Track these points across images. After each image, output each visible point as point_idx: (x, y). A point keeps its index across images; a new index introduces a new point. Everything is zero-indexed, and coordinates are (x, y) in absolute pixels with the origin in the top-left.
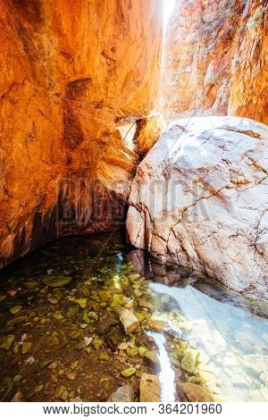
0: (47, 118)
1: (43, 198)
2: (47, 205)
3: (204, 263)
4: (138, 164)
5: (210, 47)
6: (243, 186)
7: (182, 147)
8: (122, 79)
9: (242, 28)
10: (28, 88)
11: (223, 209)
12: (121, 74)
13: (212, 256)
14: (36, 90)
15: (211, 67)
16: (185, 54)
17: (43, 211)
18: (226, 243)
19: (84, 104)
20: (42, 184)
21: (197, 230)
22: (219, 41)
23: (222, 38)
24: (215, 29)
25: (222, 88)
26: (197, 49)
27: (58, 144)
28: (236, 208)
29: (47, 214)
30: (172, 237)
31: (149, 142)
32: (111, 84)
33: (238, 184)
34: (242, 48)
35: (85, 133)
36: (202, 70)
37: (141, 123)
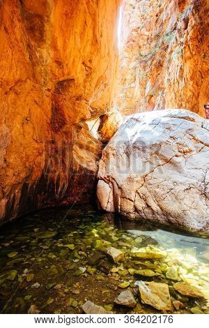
0: (40, 106)
1: (31, 170)
2: (33, 178)
3: (166, 214)
4: (102, 149)
5: (147, 71)
6: (188, 154)
7: (138, 132)
8: (95, 81)
9: (168, 58)
10: (29, 84)
11: (175, 172)
12: (95, 77)
13: (173, 207)
14: (33, 86)
15: (149, 84)
16: (130, 76)
17: (30, 183)
18: (182, 195)
19: (67, 97)
20: (31, 158)
21: (157, 190)
22: (153, 67)
23: (155, 65)
24: (150, 59)
25: (159, 98)
26: (138, 72)
27: (46, 127)
28: (185, 170)
29: (32, 186)
30: (138, 197)
31: (110, 133)
32: (88, 84)
33: (184, 153)
34: (170, 70)
35: (68, 119)
36: (143, 86)
37: (103, 118)
